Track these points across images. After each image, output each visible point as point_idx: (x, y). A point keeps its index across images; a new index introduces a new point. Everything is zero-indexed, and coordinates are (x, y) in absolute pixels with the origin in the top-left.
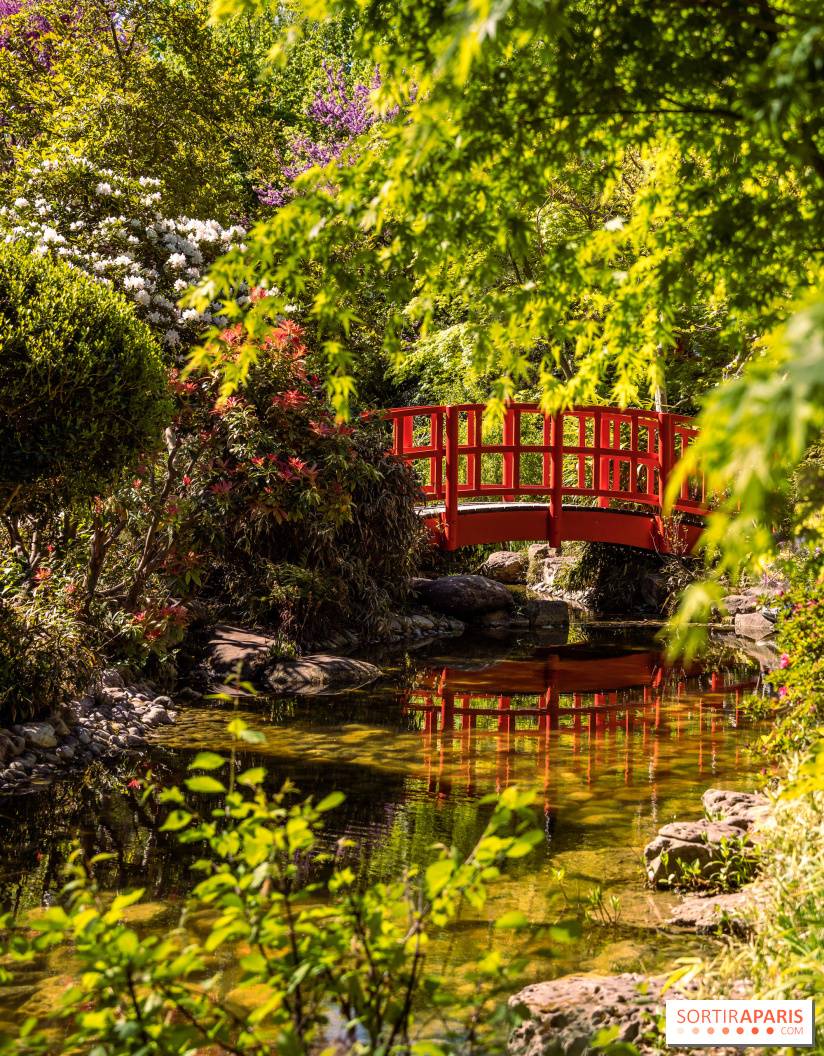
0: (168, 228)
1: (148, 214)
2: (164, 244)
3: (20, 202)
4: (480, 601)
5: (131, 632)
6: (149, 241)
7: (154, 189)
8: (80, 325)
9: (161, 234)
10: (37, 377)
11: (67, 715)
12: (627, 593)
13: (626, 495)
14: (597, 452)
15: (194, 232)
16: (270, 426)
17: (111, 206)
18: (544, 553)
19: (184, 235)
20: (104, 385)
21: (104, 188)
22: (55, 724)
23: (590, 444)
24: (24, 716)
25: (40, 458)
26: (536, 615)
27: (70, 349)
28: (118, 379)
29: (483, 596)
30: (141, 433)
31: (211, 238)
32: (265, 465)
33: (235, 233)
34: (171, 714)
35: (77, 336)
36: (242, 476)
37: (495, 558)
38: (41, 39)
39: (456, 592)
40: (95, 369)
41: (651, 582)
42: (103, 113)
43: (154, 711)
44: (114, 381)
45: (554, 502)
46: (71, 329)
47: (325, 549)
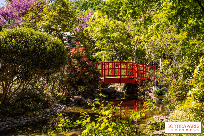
0: (62, 33)
1: (59, 31)
2: (62, 36)
3: (40, 29)
4: (110, 92)
5: (59, 95)
6: (60, 35)
7: (60, 27)
8: (54, 45)
9: (61, 34)
10: (48, 53)
11: (51, 107)
12: (132, 91)
13: (131, 76)
14: (127, 69)
15: (66, 34)
16: (80, 63)
17: (53, 30)
18: (118, 85)
19: (65, 34)
20: (58, 54)
21: (53, 27)
22: (50, 109)
23: (125, 68)
24: (45, 107)
25: (49, 66)
26: (119, 94)
27: (53, 48)
28: (60, 53)
29: (111, 91)
30: (63, 62)
31: (69, 35)
32: (80, 69)
33: (73, 34)
34: (66, 108)
35: (54, 46)
36: (76, 71)
37: (110, 86)
38: (40, 6)
39: (107, 90)
40: (57, 52)
41: (135, 89)
42: (52, 16)
43: (64, 107)
44: (60, 54)
45: (120, 77)
46: (53, 45)
47: (87, 84)
